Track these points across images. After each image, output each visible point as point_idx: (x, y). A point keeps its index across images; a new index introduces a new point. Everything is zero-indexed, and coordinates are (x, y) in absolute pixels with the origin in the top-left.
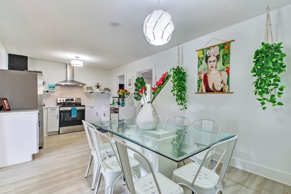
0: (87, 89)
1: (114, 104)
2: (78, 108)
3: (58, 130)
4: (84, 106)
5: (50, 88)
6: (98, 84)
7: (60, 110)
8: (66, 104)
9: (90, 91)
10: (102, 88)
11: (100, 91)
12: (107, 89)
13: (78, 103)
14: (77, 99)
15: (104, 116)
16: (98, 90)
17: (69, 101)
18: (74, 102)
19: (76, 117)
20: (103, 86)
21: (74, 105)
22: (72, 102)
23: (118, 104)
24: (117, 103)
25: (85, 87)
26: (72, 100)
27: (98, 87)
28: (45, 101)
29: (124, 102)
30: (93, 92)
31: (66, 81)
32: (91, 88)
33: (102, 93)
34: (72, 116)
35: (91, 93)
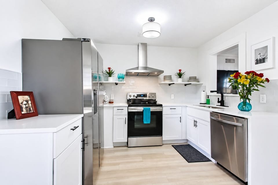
0: (164, 80)
1: (209, 104)
2: (153, 109)
3: (127, 141)
4: (161, 105)
5: (119, 78)
6: (180, 70)
7: (130, 111)
8: (136, 102)
9: (168, 82)
10: (186, 76)
11: (183, 82)
12: (195, 79)
13: (152, 100)
14: (151, 94)
15: (195, 125)
16: (180, 81)
17: (141, 97)
18: (147, 98)
19: (149, 123)
20: (188, 74)
21: (147, 103)
22: (145, 98)
23: (219, 104)
24: (219, 102)
25: (162, 76)
26: (145, 96)
27: (180, 75)
28: (113, 97)
29: (248, 101)
30: (174, 84)
31: (137, 68)
32: (170, 77)
33: (185, 85)
34: (144, 121)
35: (170, 85)
